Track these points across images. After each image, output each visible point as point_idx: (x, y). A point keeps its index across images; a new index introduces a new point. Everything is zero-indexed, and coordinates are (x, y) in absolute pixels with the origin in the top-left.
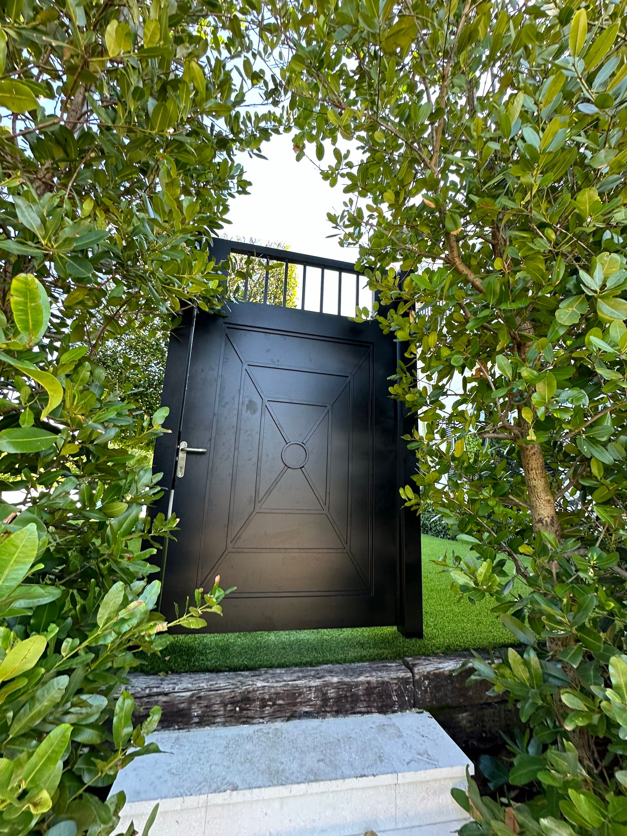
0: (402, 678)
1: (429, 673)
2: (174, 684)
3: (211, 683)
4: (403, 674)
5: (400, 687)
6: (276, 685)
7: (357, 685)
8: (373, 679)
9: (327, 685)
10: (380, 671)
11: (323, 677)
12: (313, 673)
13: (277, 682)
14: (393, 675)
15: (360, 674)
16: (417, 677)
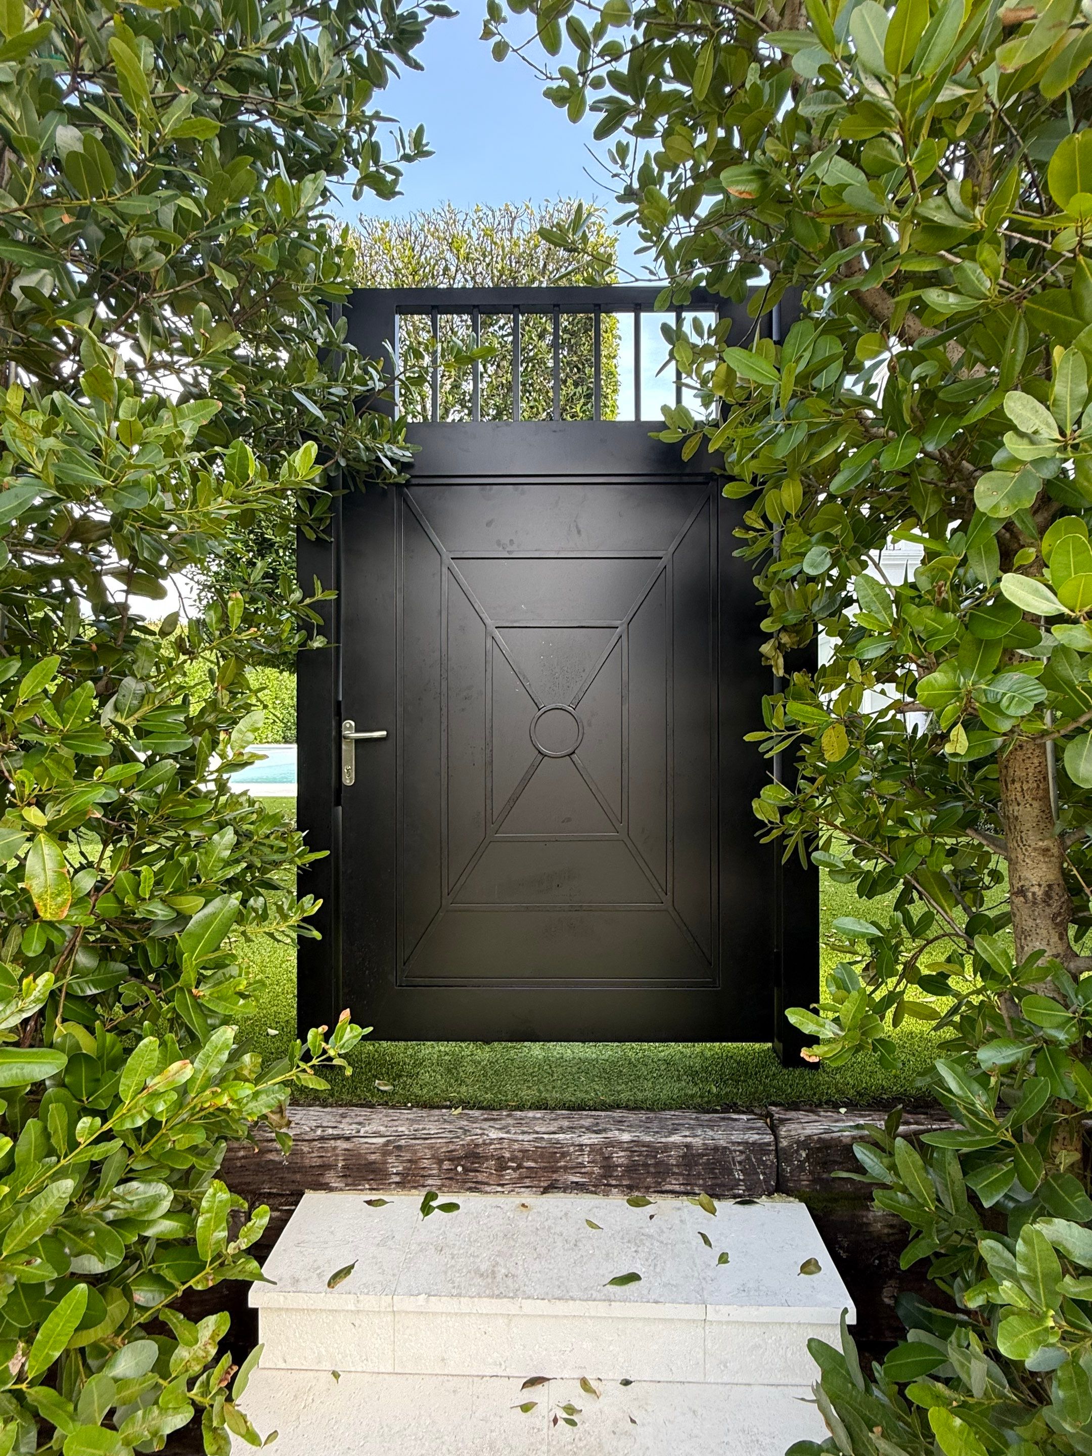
0: (754, 1143)
1: (809, 1137)
2: (359, 1123)
3: (416, 1126)
4: (757, 1137)
5: (748, 1158)
6: (520, 1137)
7: (666, 1148)
8: (697, 1142)
9: (611, 1144)
10: (711, 1128)
11: (605, 1130)
12: (587, 1122)
13: (523, 1133)
14: (736, 1137)
15: (675, 1130)
16: (784, 1143)
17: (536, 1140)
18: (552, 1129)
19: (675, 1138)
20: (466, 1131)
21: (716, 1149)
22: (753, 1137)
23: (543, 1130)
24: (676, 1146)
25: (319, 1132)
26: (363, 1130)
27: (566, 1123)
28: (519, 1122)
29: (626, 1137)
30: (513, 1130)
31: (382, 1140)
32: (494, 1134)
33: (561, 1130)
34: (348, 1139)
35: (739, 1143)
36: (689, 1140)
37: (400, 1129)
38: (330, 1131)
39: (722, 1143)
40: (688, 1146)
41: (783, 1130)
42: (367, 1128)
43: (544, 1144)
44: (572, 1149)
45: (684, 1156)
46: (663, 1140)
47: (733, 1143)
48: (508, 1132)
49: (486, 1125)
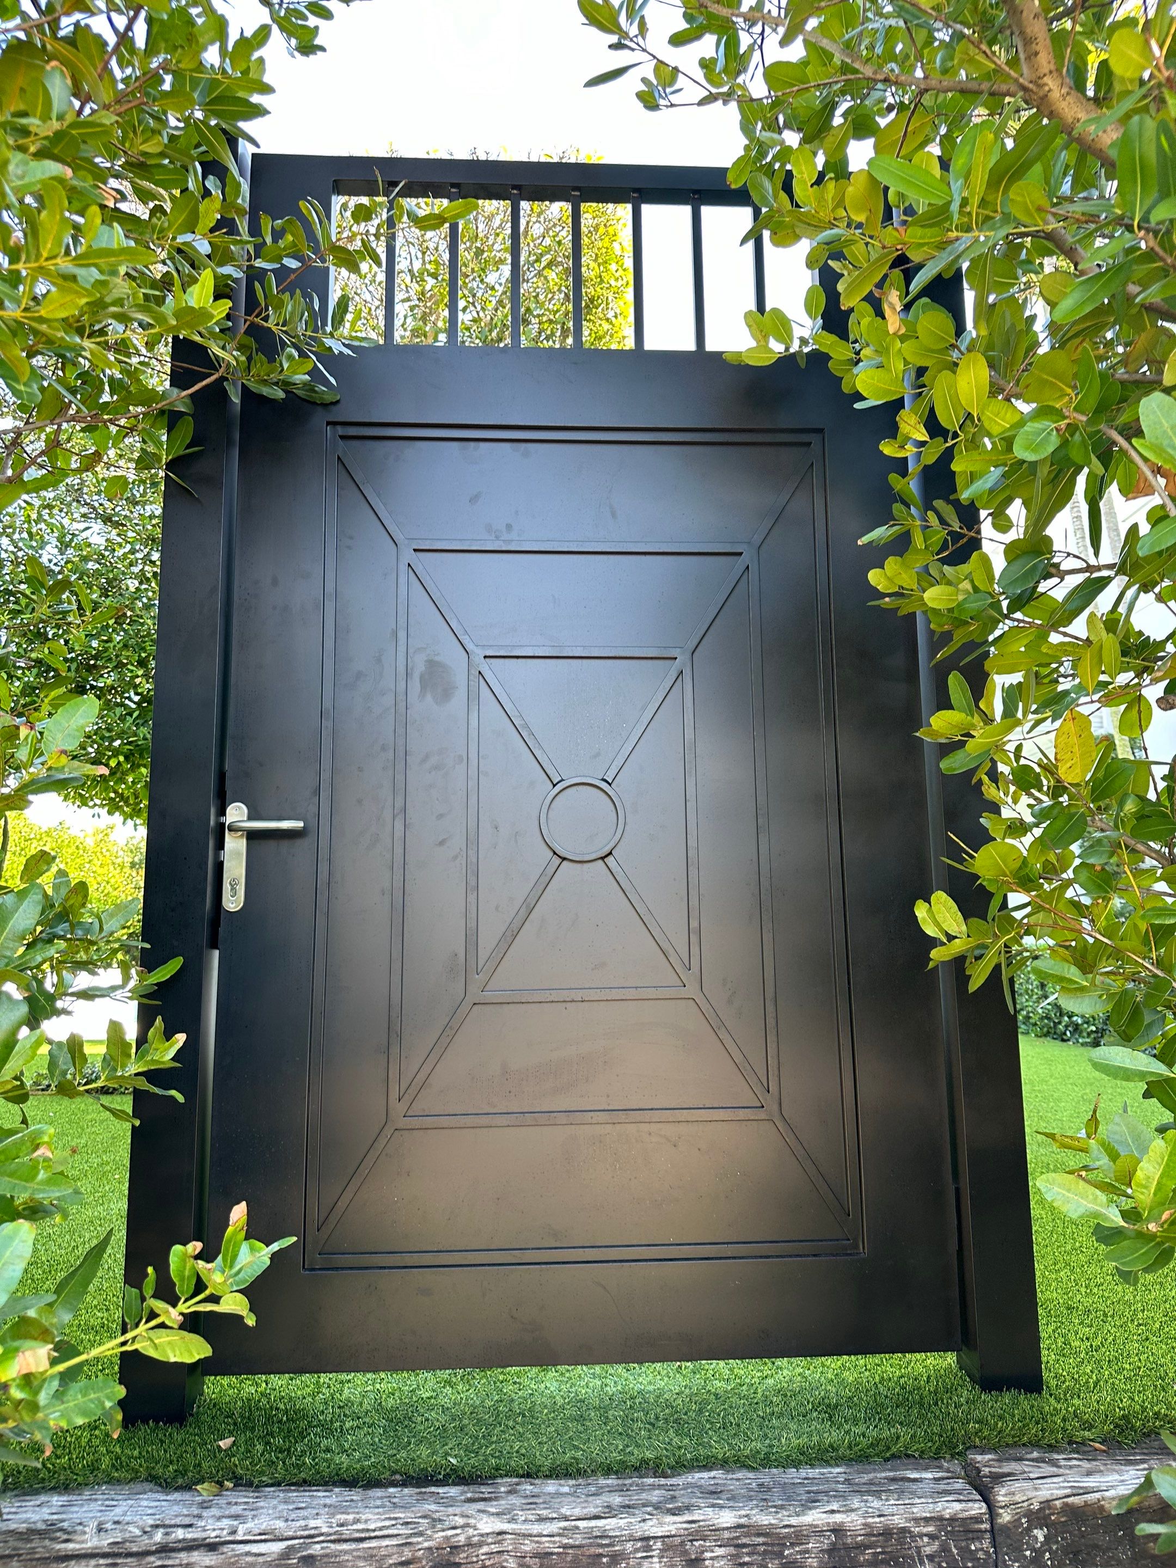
0: (953, 1519)
1: (1047, 1503)
2: (236, 1517)
3: (342, 1517)
4: (957, 1506)
5: (945, 1549)
6: (536, 1528)
7: (799, 1536)
8: (853, 1521)
9: (700, 1533)
10: (877, 1494)
11: (688, 1508)
12: (655, 1496)
13: (541, 1519)
14: (923, 1508)
15: (812, 1501)
16: (1005, 1517)
17: (563, 1533)
18: (592, 1510)
19: (815, 1517)
20: (435, 1521)
21: (887, 1533)
22: (950, 1508)
23: (577, 1512)
24: (817, 1531)
25: (159, 1536)
26: (241, 1529)
27: (617, 1500)
28: (532, 1502)
29: (727, 1518)
30: (522, 1515)
31: (278, 1547)
32: (487, 1525)
33: (610, 1512)
34: (213, 1547)
35: (926, 1520)
36: (838, 1518)
37: (312, 1523)
38: (180, 1534)
39: (898, 1521)
40: (838, 1530)
41: (1001, 1495)
42: (250, 1525)
43: (578, 1540)
44: (629, 1546)
45: (832, 1550)
46: (794, 1521)
47: (917, 1520)
48: (513, 1520)
49: (472, 1508)
